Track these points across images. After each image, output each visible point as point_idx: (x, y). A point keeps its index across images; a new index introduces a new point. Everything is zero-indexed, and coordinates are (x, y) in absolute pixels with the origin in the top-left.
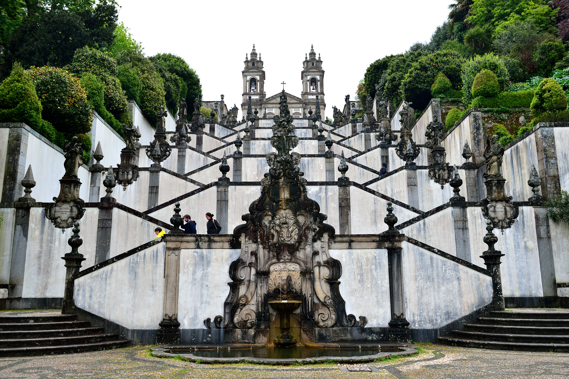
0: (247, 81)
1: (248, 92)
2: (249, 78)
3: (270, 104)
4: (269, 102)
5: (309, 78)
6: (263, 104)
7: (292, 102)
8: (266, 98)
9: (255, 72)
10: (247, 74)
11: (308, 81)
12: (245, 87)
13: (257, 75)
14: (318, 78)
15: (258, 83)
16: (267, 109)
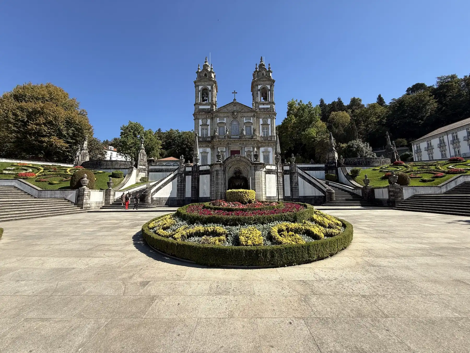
0: (199, 91)
1: (200, 102)
2: (200, 88)
5: (259, 87)
6: (214, 113)
7: (243, 111)
9: (206, 82)
10: (199, 84)
11: (259, 90)
12: (197, 97)
13: (209, 85)
14: (269, 87)
15: (210, 93)
16: (218, 119)
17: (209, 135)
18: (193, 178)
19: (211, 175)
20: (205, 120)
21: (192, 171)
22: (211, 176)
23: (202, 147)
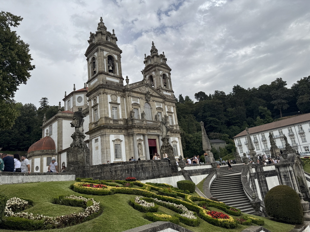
0: (104, 57)
1: (106, 71)
2: (105, 53)
3: (135, 92)
4: (134, 90)
5: (161, 72)
6: (128, 91)
7: (154, 94)
9: (113, 49)
10: (103, 48)
11: (161, 76)
13: (115, 54)
14: (167, 75)
15: (117, 63)
16: (132, 99)
17: (121, 118)
19: (279, 176)
20: (115, 96)
23: (114, 133)
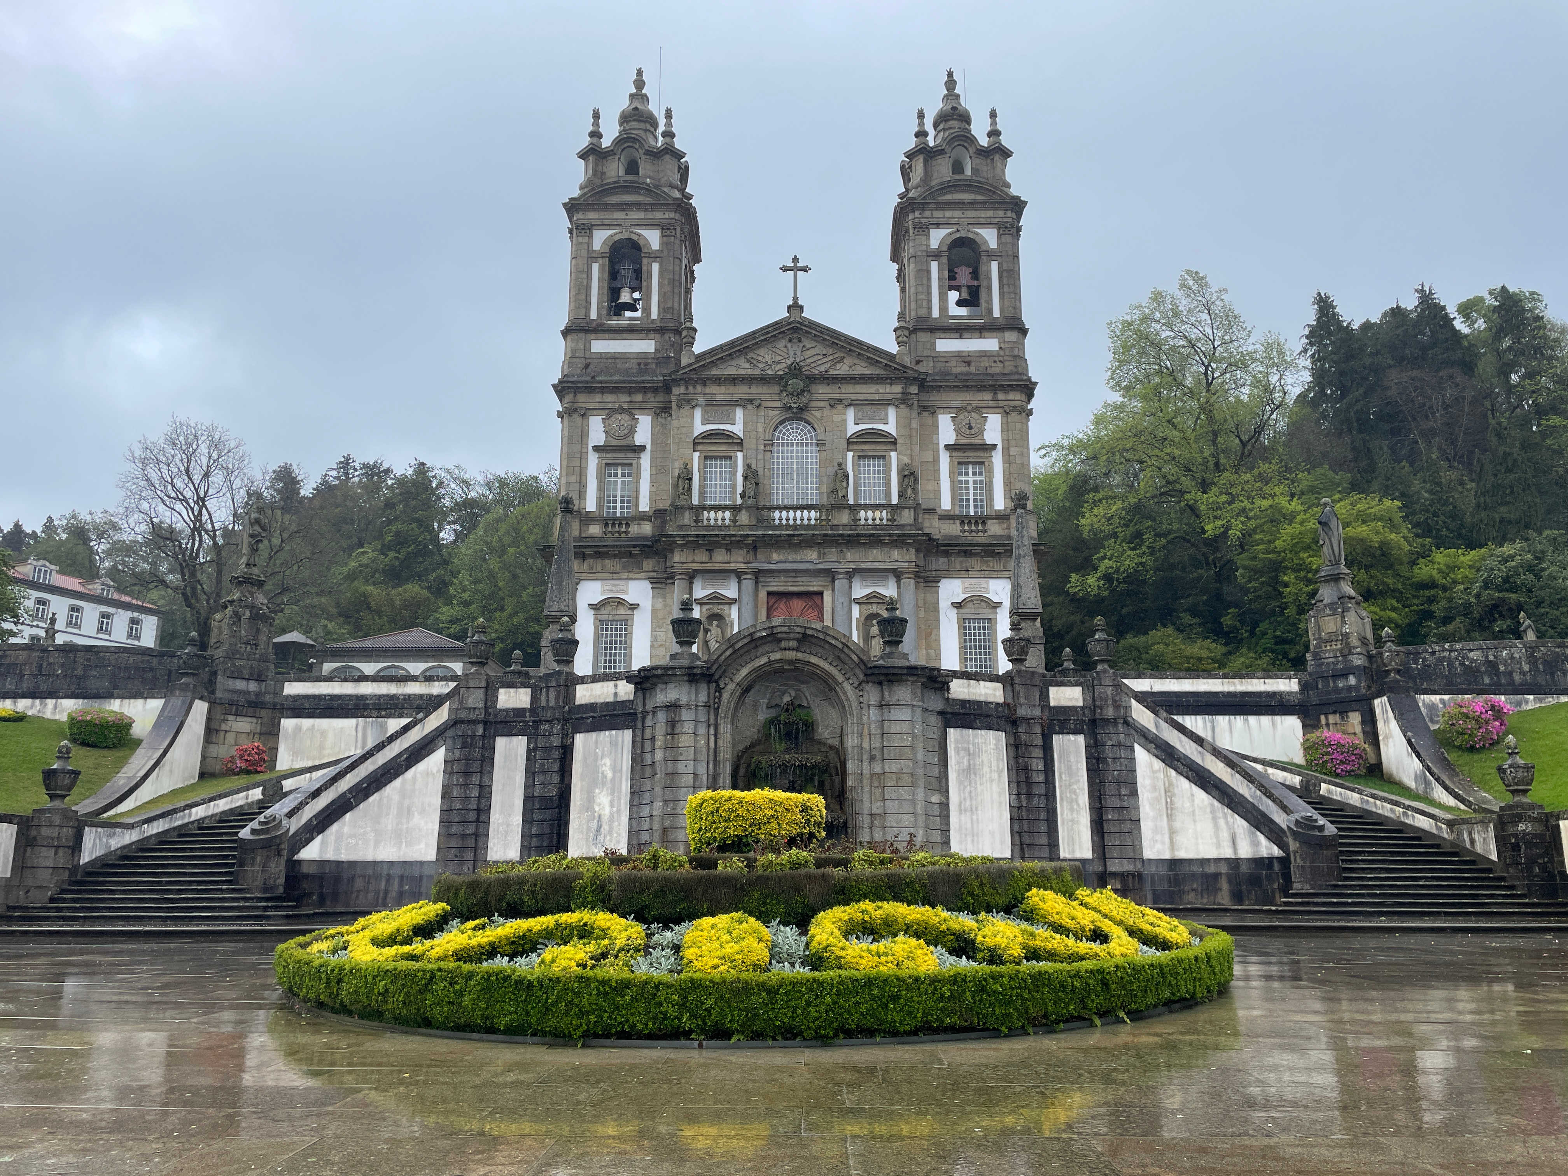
0: (592, 257)
1: (594, 315)
2: (600, 238)
3: (718, 381)
4: (715, 372)
5: (937, 237)
6: (677, 382)
7: (843, 369)
8: (699, 348)
9: (638, 206)
10: (593, 216)
11: (936, 255)
12: (580, 289)
13: (651, 226)
14: (990, 237)
15: (655, 267)
16: (698, 414)
17: (644, 505)
18: (535, 749)
19: (639, 733)
20: (625, 417)
21: (533, 710)
22: (639, 739)
23: (600, 575)
